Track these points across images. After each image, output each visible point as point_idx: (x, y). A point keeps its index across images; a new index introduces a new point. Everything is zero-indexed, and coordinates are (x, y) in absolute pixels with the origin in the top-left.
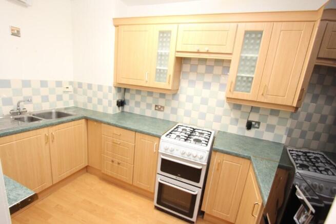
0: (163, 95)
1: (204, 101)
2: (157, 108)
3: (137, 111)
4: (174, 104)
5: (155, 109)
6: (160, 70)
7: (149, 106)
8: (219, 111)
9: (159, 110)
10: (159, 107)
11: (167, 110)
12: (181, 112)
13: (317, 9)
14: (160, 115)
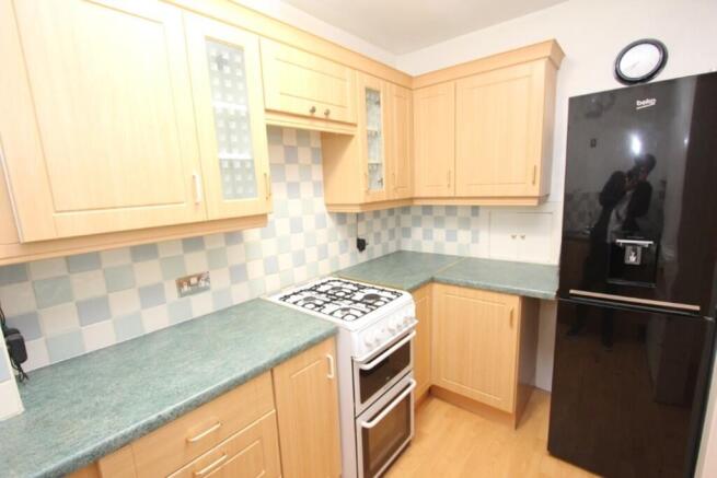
0: (194, 244)
1: (296, 226)
2: (186, 288)
3: (99, 336)
4: (235, 255)
5: (182, 295)
6: (231, 163)
7: (151, 295)
8: (322, 236)
9: (196, 290)
10: (193, 281)
11: (219, 280)
12: (256, 269)
13: (414, 75)
14: (201, 305)
